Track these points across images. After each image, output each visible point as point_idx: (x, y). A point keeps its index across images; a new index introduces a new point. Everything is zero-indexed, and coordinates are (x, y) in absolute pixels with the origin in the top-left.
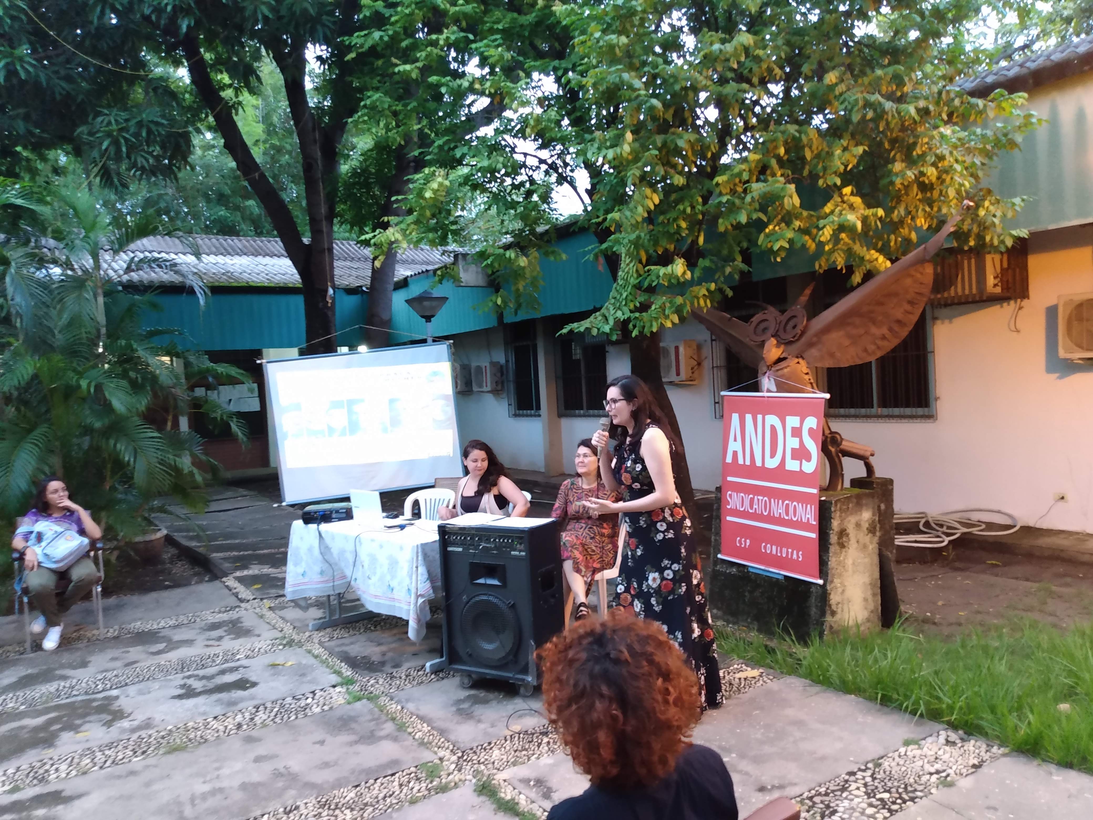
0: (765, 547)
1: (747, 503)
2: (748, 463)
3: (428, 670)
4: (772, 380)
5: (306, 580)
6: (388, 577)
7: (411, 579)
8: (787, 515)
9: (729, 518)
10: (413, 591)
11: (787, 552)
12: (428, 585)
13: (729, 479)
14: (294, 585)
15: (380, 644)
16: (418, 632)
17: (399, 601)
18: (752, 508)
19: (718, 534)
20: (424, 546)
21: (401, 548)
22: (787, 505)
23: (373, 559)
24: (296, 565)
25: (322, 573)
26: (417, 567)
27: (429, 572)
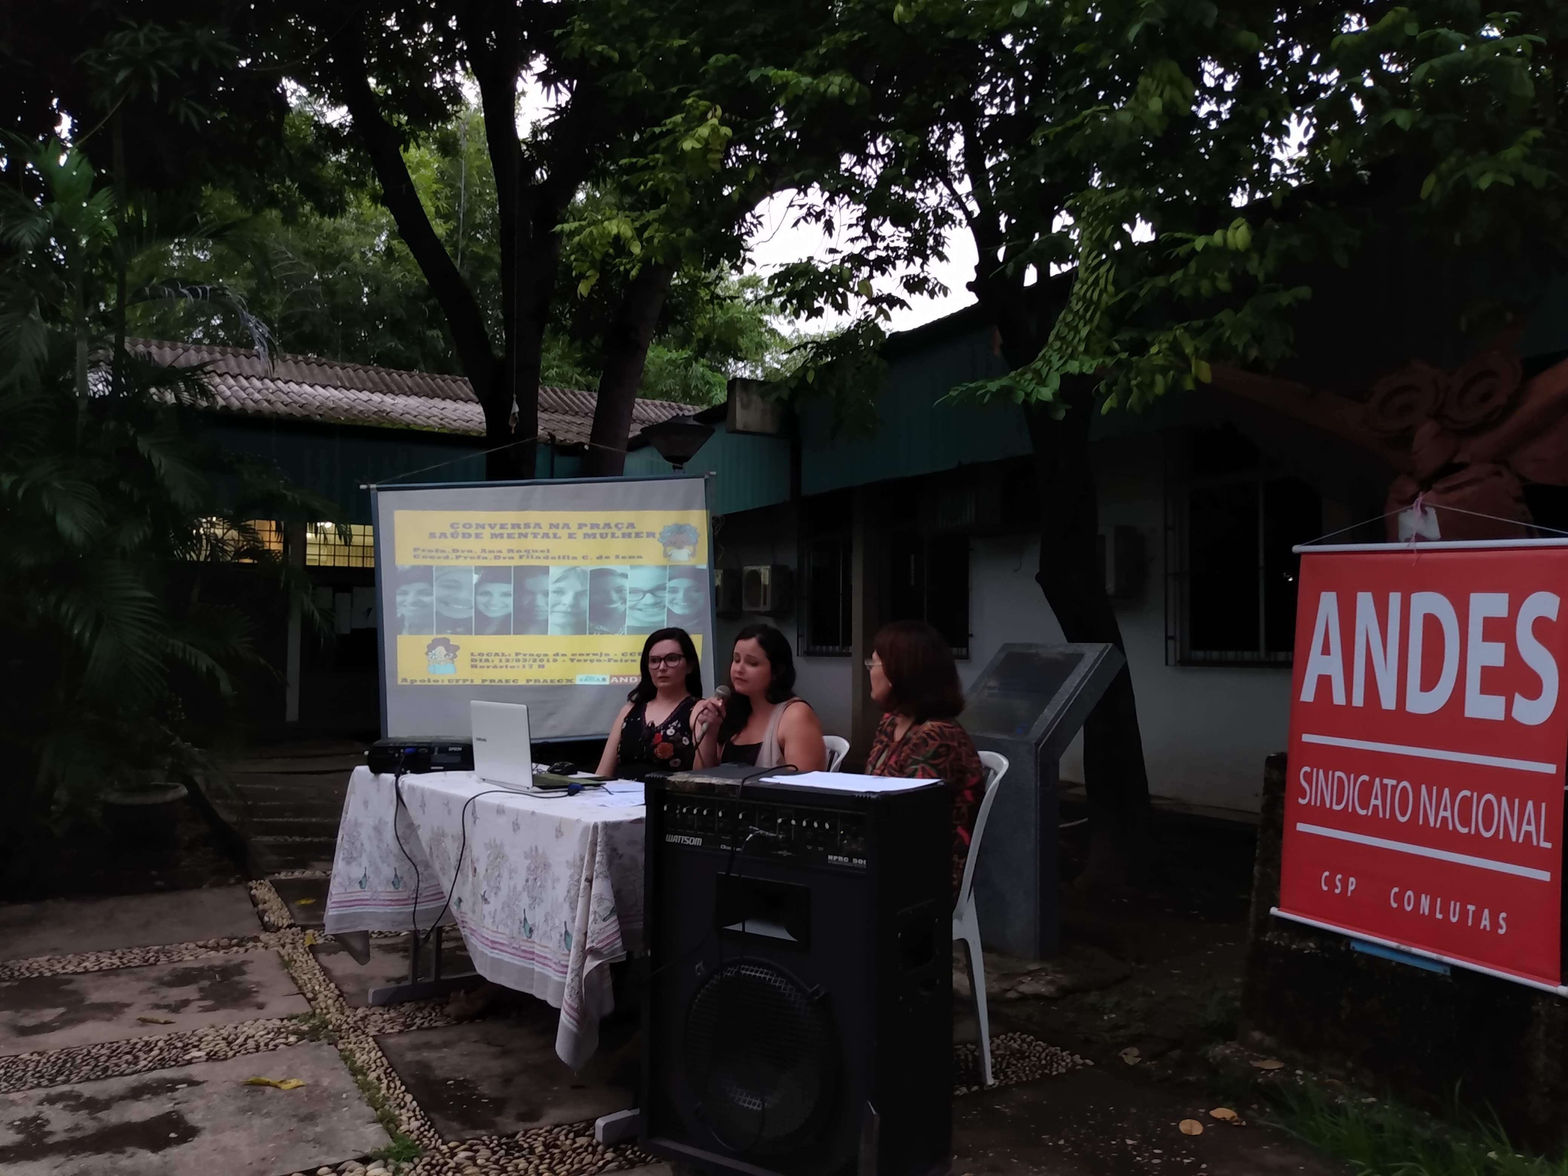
0: (1399, 898)
1: (1352, 792)
2: (1358, 700)
3: (599, 1136)
4: (1432, 513)
5: (366, 895)
6: (525, 901)
7: (573, 908)
8: (1466, 822)
9: (1301, 827)
10: (576, 937)
11: (1464, 913)
12: (612, 926)
13: (1307, 738)
14: (341, 904)
15: (505, 1053)
16: (578, 1042)
17: (544, 961)
18: (1365, 805)
19: (1273, 860)
20: (611, 828)
21: (559, 833)
22: (1467, 801)
23: (498, 855)
24: (349, 860)
25: (396, 881)
26: (590, 881)
27: (618, 894)
